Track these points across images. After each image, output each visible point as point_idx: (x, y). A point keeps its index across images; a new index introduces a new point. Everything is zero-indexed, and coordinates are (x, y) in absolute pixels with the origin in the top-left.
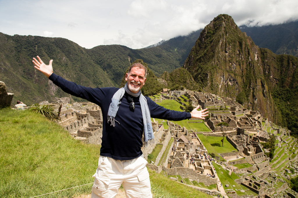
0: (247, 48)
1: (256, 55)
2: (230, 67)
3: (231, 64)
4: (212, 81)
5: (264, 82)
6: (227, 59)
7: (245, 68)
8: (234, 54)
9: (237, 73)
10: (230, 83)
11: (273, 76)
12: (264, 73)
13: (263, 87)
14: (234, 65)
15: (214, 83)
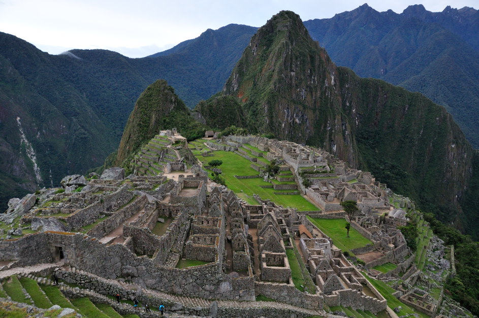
0: (323, 67)
1: (333, 77)
2: (297, 95)
3: (298, 90)
4: (272, 117)
5: (345, 118)
6: (294, 82)
7: (320, 98)
8: (304, 75)
9: (307, 104)
10: (297, 120)
11: (356, 110)
12: (344, 105)
13: (344, 127)
14: (303, 93)
15: (274, 120)
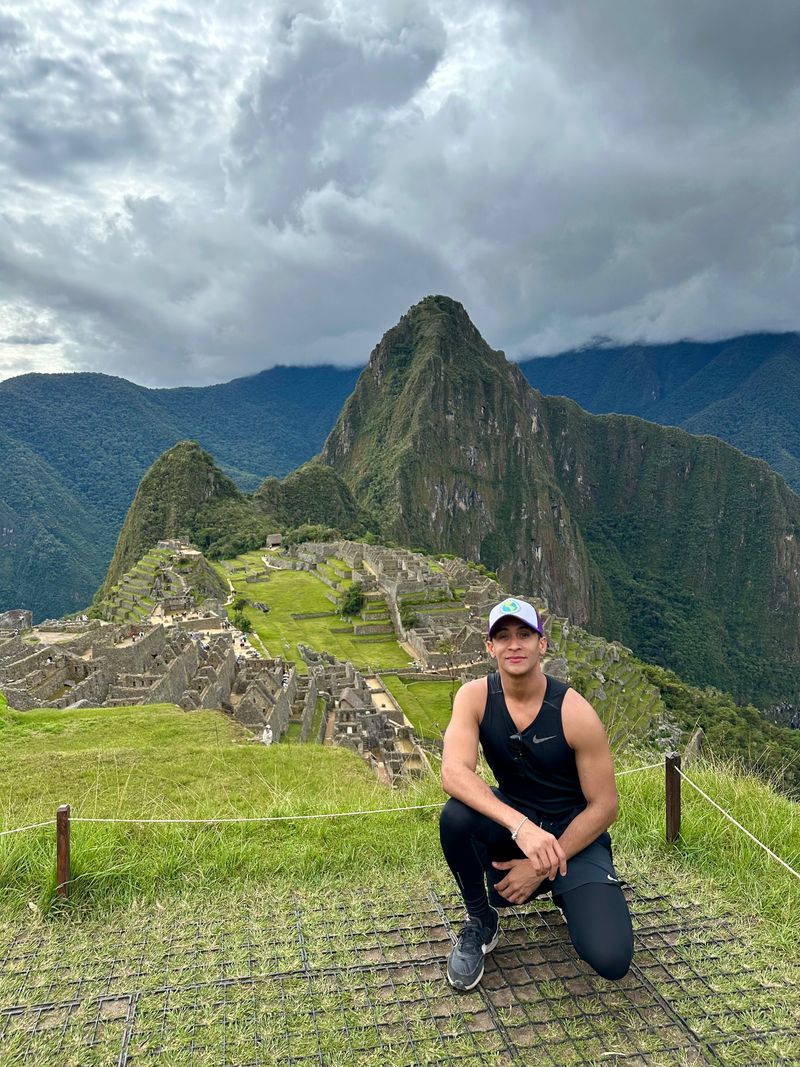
0: (509, 399)
1: (534, 419)
2: (460, 458)
3: (462, 448)
4: (410, 501)
5: (558, 496)
6: (451, 433)
7: (505, 460)
8: (473, 419)
9: (480, 473)
10: (462, 505)
11: (585, 478)
12: (559, 470)
13: (556, 512)
14: (472, 452)
15: (414, 508)
